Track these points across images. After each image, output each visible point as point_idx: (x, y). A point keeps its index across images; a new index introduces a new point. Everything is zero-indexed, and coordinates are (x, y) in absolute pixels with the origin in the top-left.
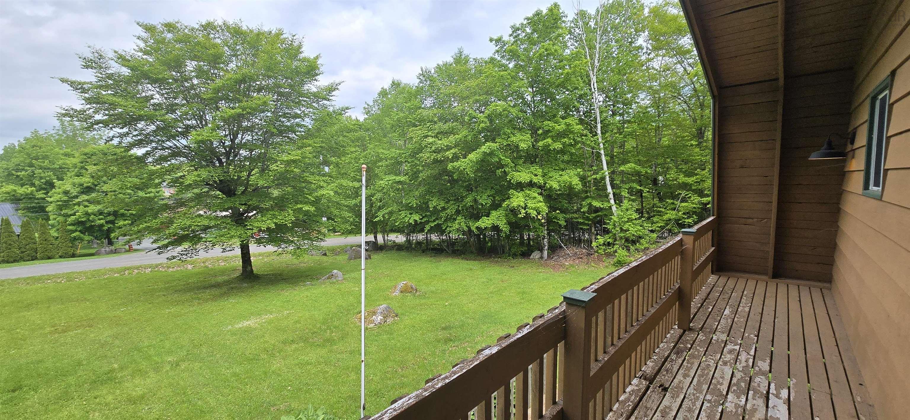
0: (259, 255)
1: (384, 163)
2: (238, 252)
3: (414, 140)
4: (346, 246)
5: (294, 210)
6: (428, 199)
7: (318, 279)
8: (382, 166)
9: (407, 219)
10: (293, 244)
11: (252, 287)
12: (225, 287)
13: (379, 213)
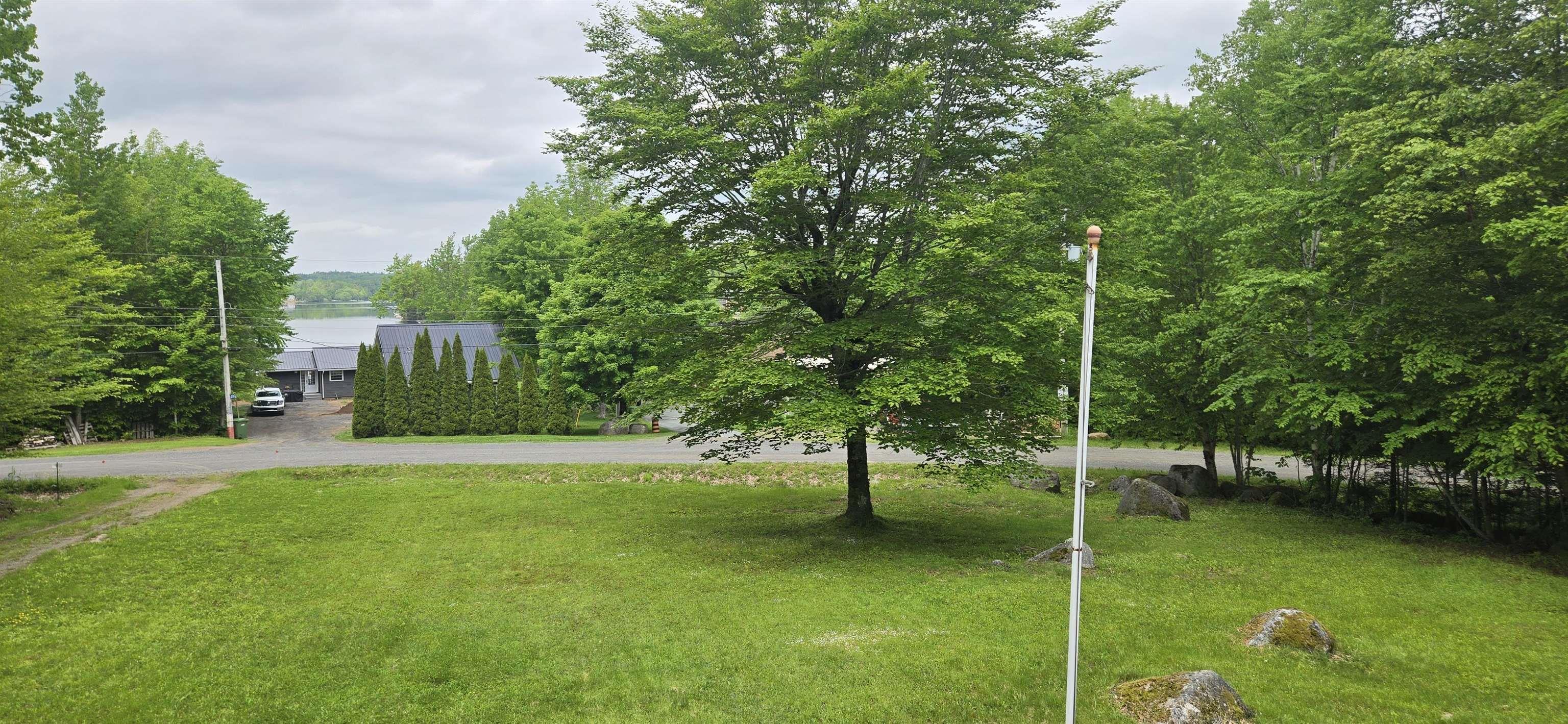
0: (895, 472)
1: (1245, 231)
2: (840, 456)
3: (1356, 152)
4: (1118, 471)
5: (970, 362)
6: (1398, 346)
7: (1025, 556)
8: (1237, 242)
9: (1315, 410)
10: (965, 452)
11: (866, 548)
12: (808, 538)
13: (1220, 389)
